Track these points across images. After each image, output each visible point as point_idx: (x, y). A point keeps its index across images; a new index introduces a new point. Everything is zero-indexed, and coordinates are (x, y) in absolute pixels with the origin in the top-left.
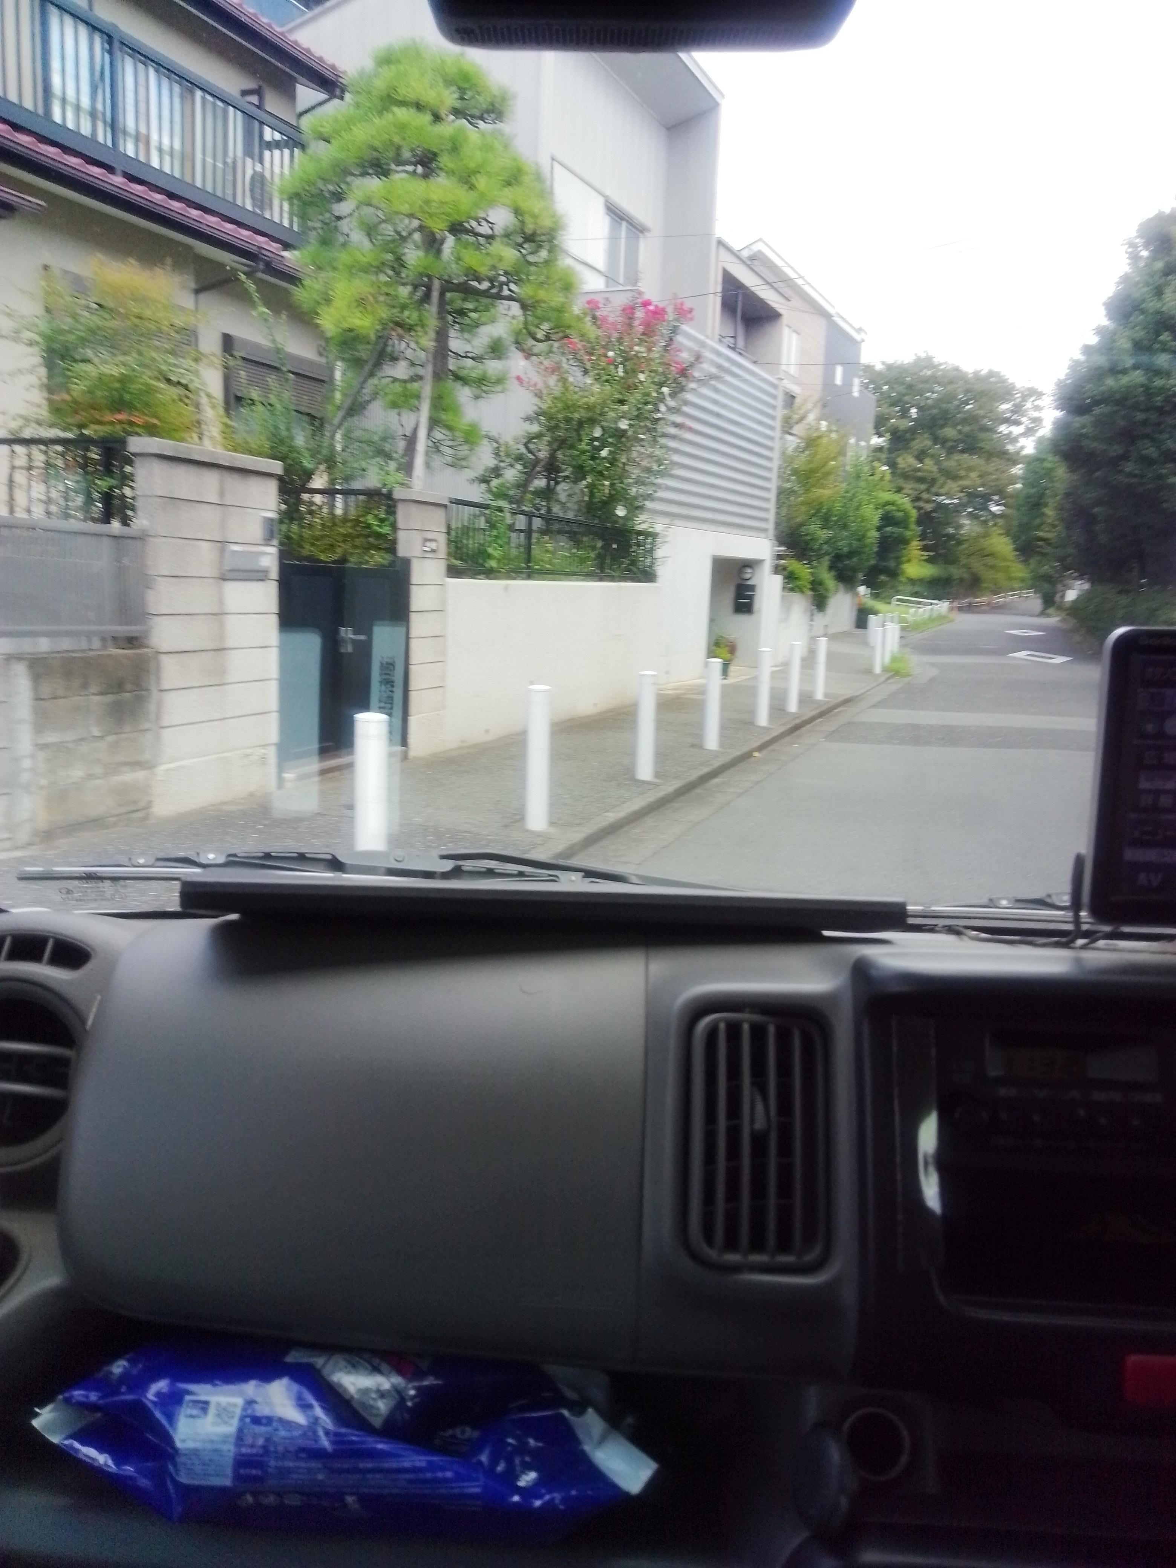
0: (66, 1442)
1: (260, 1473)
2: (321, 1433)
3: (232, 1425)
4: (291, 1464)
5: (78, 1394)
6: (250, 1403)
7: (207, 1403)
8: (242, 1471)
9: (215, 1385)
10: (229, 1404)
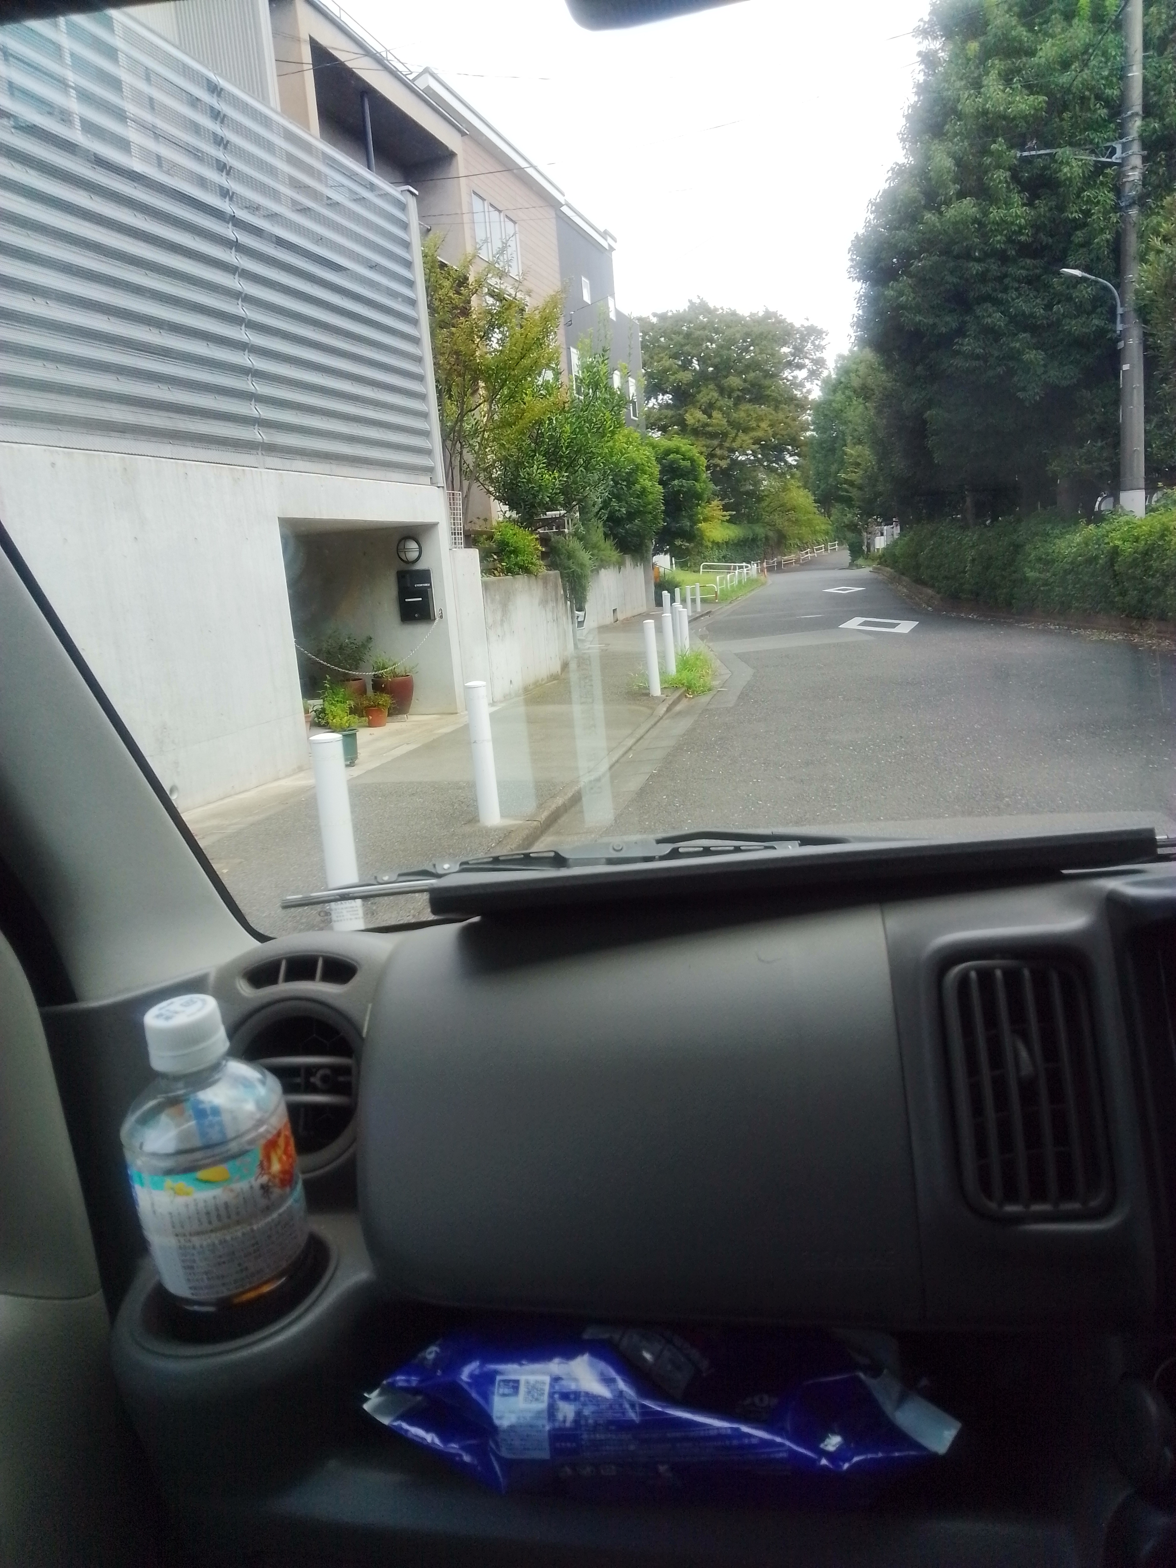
0: (396, 1424)
1: (574, 1445)
2: (627, 1406)
3: (543, 1402)
4: (603, 1437)
5: (400, 1380)
6: (556, 1379)
7: (517, 1382)
8: (558, 1445)
9: (521, 1364)
10: (537, 1382)
